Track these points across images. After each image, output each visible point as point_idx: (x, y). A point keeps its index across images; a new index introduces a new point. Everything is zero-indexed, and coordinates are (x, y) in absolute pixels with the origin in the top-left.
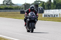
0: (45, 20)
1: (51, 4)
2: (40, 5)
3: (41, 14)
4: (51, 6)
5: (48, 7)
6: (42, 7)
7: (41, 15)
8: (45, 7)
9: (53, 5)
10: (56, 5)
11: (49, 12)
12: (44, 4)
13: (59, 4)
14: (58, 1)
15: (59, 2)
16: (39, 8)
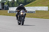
0: (10, 15)
1: (15, 2)
2: (6, 3)
3: (6, 11)
4: (14, 4)
5: (12, 5)
6: (7, 5)
8: (10, 5)
9: (16, 3)
10: (19, 3)
11: (13, 9)
12: (9, 3)
13: (21, 3)
14: (20, 1)
15: (21, 1)
16: (5, 6)
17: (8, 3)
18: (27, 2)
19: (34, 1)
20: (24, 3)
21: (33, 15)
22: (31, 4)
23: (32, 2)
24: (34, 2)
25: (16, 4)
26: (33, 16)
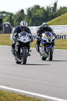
1: (24, 17)
2: (6, 19)
7: (7, 37)
9: (27, 18)
10: (32, 19)
14: (35, 13)
15: (37, 14)
16: (5, 25)
17: (10, 18)
18: (50, 15)
19: (64, 13)
20: (44, 17)
21: (62, 43)
22: (58, 20)
23: (60, 15)
24: (64, 15)
25: (28, 20)
26: (62, 45)
